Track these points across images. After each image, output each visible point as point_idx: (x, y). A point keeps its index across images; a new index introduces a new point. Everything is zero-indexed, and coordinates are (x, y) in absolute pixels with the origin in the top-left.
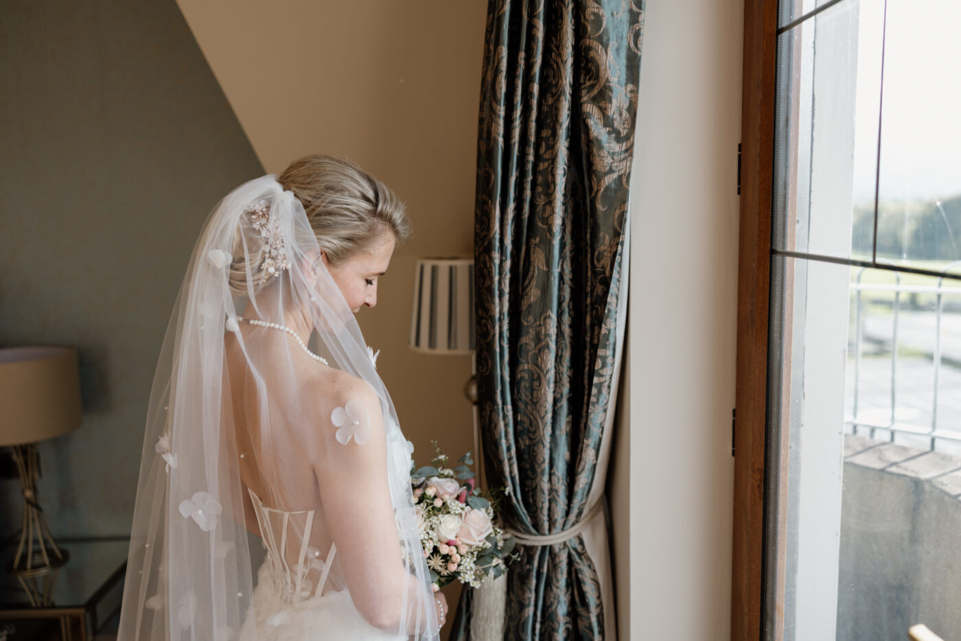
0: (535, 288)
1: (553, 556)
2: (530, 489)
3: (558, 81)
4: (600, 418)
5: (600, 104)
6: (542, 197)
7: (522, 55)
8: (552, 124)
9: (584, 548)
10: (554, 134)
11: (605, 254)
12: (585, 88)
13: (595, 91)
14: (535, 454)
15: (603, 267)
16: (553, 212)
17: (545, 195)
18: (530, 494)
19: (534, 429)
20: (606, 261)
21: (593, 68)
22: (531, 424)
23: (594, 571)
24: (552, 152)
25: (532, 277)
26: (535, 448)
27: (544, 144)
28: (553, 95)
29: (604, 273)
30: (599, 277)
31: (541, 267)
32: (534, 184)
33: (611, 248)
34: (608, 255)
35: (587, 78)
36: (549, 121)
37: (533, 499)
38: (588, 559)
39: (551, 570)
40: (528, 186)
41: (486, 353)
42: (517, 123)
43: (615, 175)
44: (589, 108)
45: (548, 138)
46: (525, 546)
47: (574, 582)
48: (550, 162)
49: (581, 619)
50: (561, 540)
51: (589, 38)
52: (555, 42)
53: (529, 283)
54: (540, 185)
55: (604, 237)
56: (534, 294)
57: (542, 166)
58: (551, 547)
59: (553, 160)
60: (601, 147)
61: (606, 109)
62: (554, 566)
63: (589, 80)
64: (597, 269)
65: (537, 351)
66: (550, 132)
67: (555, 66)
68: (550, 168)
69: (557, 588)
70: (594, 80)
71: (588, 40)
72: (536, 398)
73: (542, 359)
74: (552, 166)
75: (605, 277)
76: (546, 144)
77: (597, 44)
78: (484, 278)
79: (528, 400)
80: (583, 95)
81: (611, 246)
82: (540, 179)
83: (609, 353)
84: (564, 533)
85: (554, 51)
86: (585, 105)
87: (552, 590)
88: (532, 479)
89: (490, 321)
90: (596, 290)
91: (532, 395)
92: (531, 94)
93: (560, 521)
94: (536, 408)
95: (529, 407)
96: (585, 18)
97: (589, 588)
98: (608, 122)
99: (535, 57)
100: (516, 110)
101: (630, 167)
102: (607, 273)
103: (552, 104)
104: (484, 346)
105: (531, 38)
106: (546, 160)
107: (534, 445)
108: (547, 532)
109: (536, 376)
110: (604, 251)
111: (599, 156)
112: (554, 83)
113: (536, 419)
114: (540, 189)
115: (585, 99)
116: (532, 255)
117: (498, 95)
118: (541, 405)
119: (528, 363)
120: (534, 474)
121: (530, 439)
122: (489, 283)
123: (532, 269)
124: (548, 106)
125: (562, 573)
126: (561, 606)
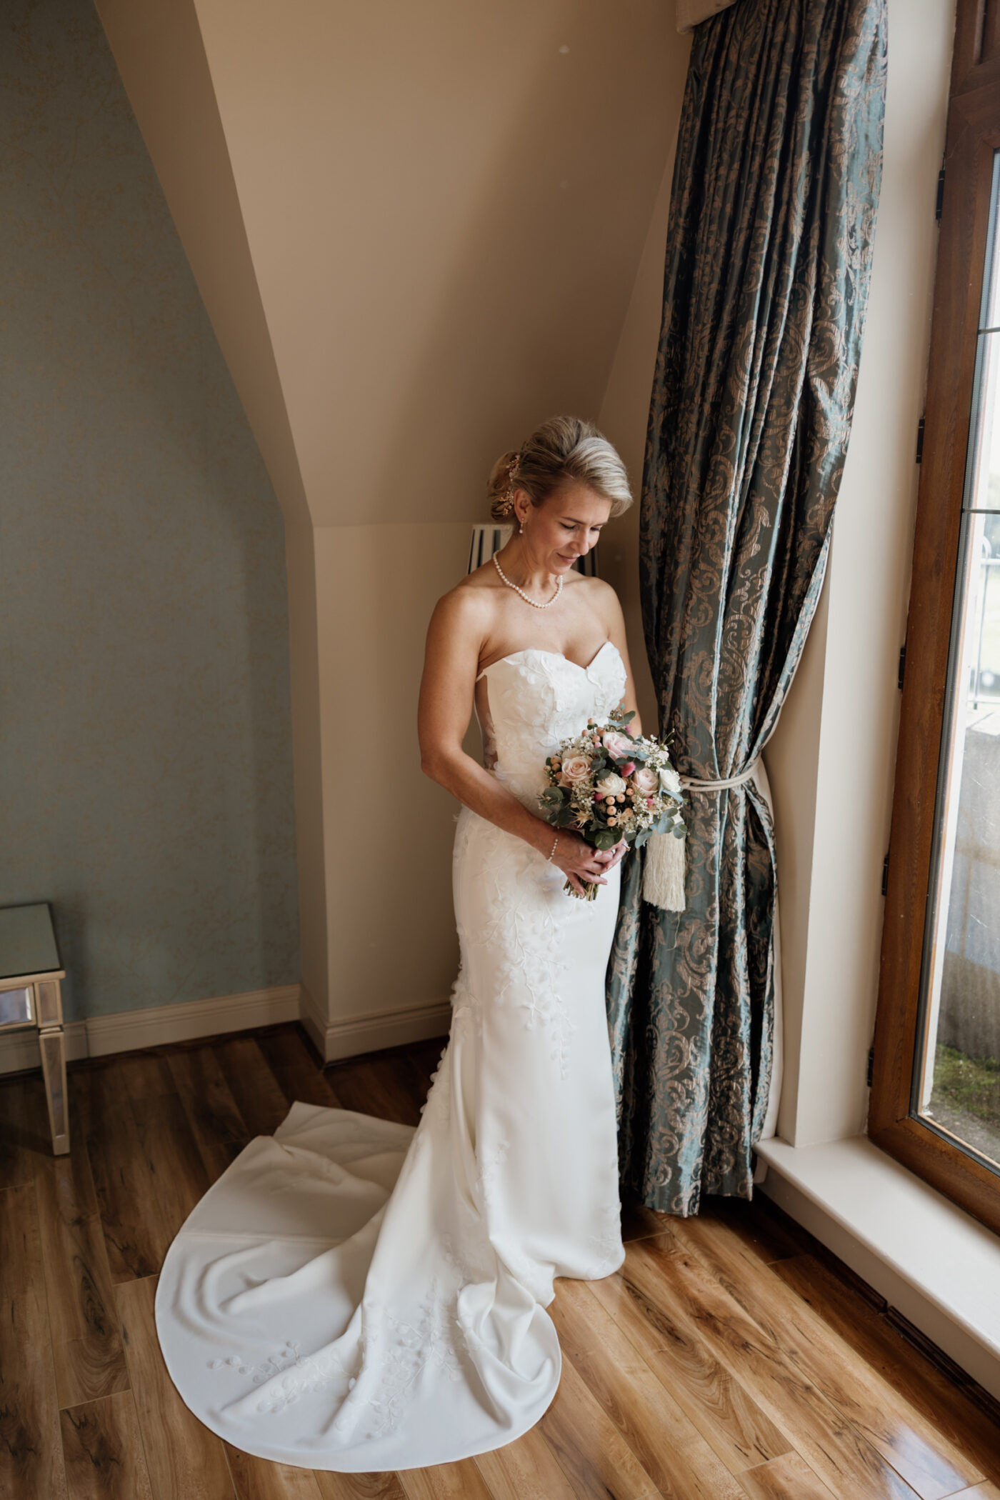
0: (758, 542)
1: (733, 798)
2: (722, 734)
3: (796, 357)
4: (792, 659)
5: (828, 379)
6: (770, 460)
7: (765, 329)
8: (785, 394)
9: (755, 789)
10: (789, 404)
11: (819, 512)
12: (813, 364)
13: (825, 368)
14: (734, 700)
15: (816, 524)
16: (783, 474)
17: (773, 458)
18: (721, 740)
19: (737, 675)
20: (820, 519)
21: (827, 347)
22: (734, 672)
23: (768, 808)
24: (785, 420)
25: (755, 533)
26: (736, 694)
27: (775, 411)
28: (789, 368)
29: (817, 529)
30: (809, 534)
31: (764, 524)
32: (761, 448)
33: (825, 507)
34: (822, 514)
35: (817, 354)
36: (782, 391)
37: (724, 744)
38: (762, 798)
39: (731, 812)
40: (756, 450)
41: (707, 605)
42: (755, 391)
43: (837, 443)
44: (817, 382)
45: (781, 406)
46: (703, 793)
47: (753, 819)
48: (782, 428)
49: (752, 854)
50: (740, 783)
51: (828, 321)
52: (793, 321)
53: (751, 539)
54: (769, 449)
55: (820, 496)
56: (755, 548)
57: (770, 432)
58: (730, 790)
59: (786, 428)
60: (826, 419)
61: (833, 384)
62: (735, 807)
63: (820, 356)
64: (808, 526)
65: (750, 602)
66: (783, 401)
67: (793, 343)
68: (781, 434)
69: (737, 825)
70: (826, 357)
71: (826, 323)
72: (744, 646)
73: (755, 609)
74: (783, 432)
75: (818, 533)
76: (777, 411)
77: (835, 326)
78: (713, 534)
79: (734, 649)
80: (811, 369)
81: (825, 505)
82: (768, 443)
83: (813, 601)
84: (743, 776)
85: (792, 329)
86: (815, 379)
87: (733, 829)
88: (727, 725)
89: (717, 574)
90: (802, 544)
91: (739, 644)
92: (770, 366)
93: (741, 765)
94: (742, 656)
95: (734, 655)
96: (826, 302)
97: (765, 823)
98: (831, 392)
99: (779, 333)
100: (756, 378)
101: (849, 436)
102: (821, 529)
103: (787, 377)
104: (706, 599)
105: (774, 315)
106: (777, 427)
107: (734, 691)
108: (728, 776)
109: (746, 625)
110: (818, 510)
111: (826, 425)
112: (791, 357)
113: (741, 666)
114: (767, 452)
115: (813, 373)
116: (755, 513)
117: (747, 364)
118: (748, 652)
119: (740, 614)
120: (729, 720)
121: (730, 686)
122: (720, 538)
123: (755, 525)
124: (781, 377)
125: (742, 812)
126: (739, 841)
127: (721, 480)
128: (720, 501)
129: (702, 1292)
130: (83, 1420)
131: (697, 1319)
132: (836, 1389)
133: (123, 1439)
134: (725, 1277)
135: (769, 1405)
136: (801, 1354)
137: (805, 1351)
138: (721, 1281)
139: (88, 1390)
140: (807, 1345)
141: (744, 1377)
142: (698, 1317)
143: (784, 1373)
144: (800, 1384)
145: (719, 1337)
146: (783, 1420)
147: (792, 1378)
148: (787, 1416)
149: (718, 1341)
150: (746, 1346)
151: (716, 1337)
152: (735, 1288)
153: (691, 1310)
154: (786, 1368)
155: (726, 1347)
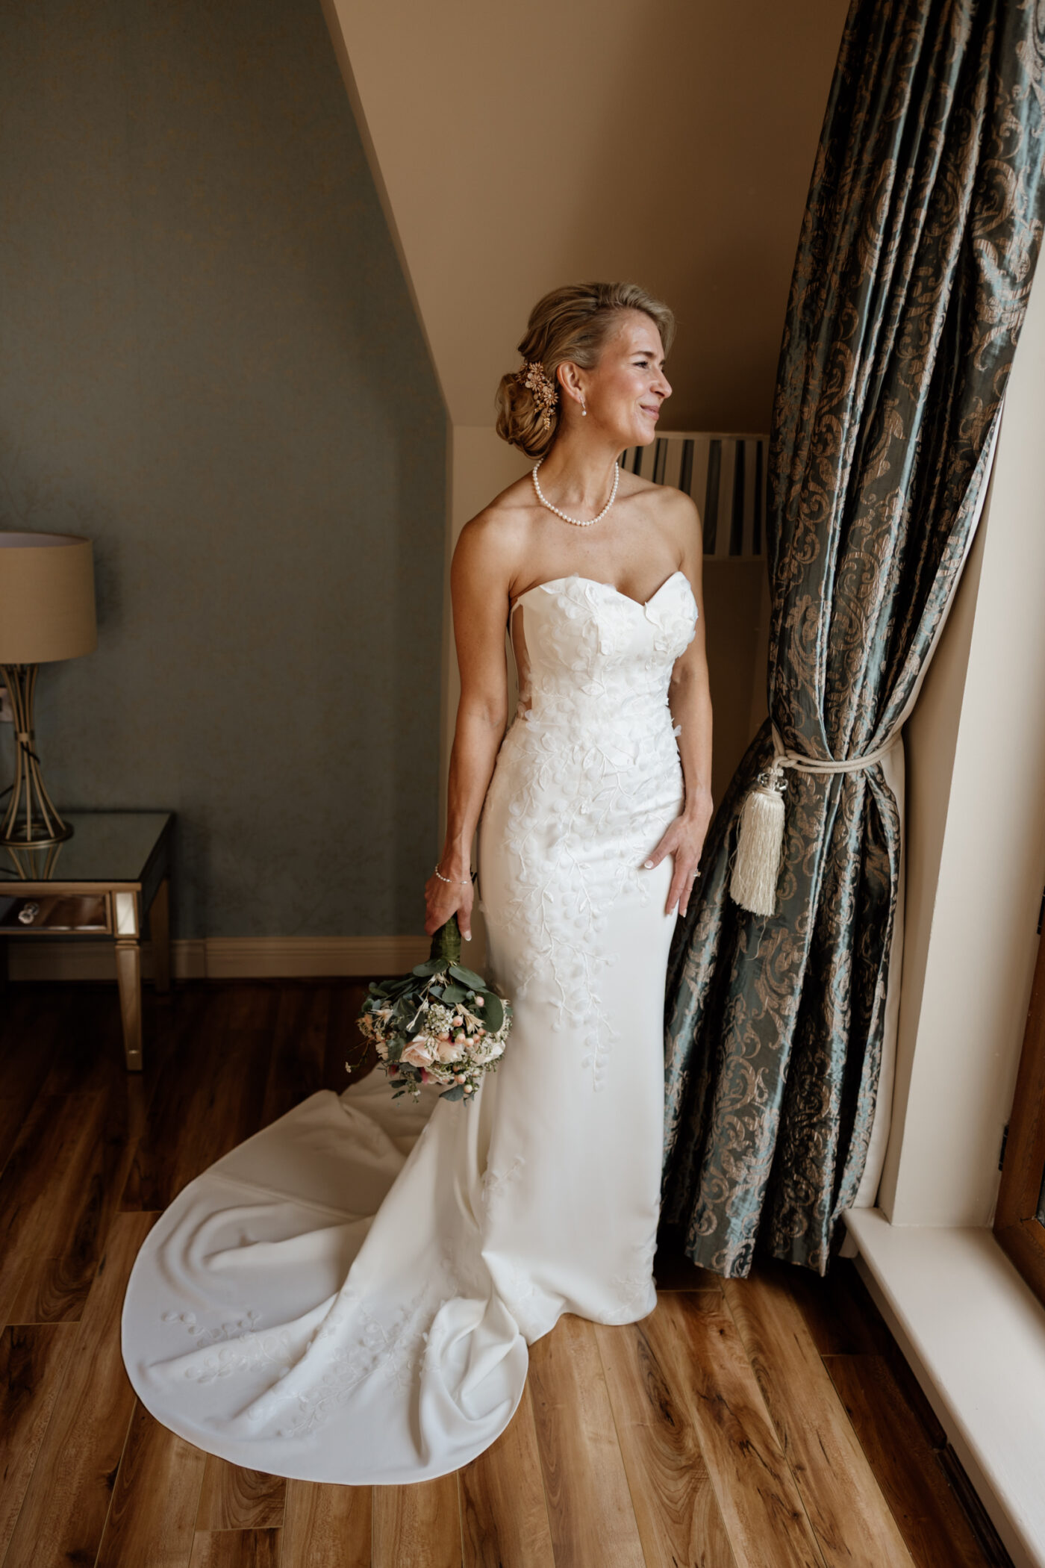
0: (886, 460)
1: (847, 786)
2: (835, 704)
3: (952, 209)
4: (932, 618)
5: (997, 241)
6: (910, 349)
7: (911, 172)
8: (935, 261)
9: (883, 778)
10: (938, 274)
11: (975, 423)
12: (980, 220)
13: (994, 225)
14: (849, 661)
15: (970, 439)
16: (923, 369)
17: (913, 348)
18: (833, 711)
19: (854, 630)
20: (976, 432)
21: (997, 196)
22: (851, 626)
23: (895, 803)
24: (932, 296)
25: (884, 446)
26: (852, 655)
27: (920, 284)
28: (942, 225)
29: (971, 445)
30: (961, 451)
31: (897, 435)
32: (900, 333)
33: (984, 416)
34: (979, 424)
35: (985, 207)
36: (931, 257)
37: (836, 716)
38: (888, 789)
39: (844, 801)
40: (892, 336)
41: (814, 537)
42: (893, 257)
43: (1003, 329)
44: (984, 246)
45: (927, 278)
46: (812, 775)
47: (871, 815)
48: (927, 307)
49: (870, 859)
50: (859, 767)
51: (999, 160)
52: (952, 160)
53: (878, 453)
54: (909, 335)
55: (977, 402)
56: (881, 466)
57: (913, 312)
58: (845, 774)
59: (932, 306)
60: (990, 294)
61: (1004, 247)
62: (851, 797)
63: (988, 209)
64: (961, 441)
65: (874, 537)
66: (931, 270)
67: (950, 190)
68: (925, 315)
69: (850, 820)
70: (996, 210)
71: (996, 162)
72: (864, 593)
73: (880, 546)
74: (928, 312)
75: (972, 450)
76: (923, 284)
77: (1008, 167)
78: (826, 445)
79: (852, 596)
80: (976, 227)
81: (984, 414)
82: (910, 327)
83: (961, 541)
84: (864, 759)
85: (951, 172)
86: (979, 241)
87: (844, 823)
88: (840, 692)
89: (826, 498)
90: (953, 466)
91: (859, 589)
92: (916, 222)
93: (862, 744)
94: (862, 606)
95: (852, 605)
96: (998, 134)
97: (887, 822)
98: (1001, 261)
99: (929, 176)
100: (894, 239)
101: (1023, 320)
102: (975, 446)
103: (940, 236)
104: (813, 528)
105: (926, 152)
106: (921, 305)
107: (851, 650)
108: (844, 758)
109: (868, 566)
110: (975, 419)
111: (989, 304)
112: (945, 210)
113: (859, 620)
114: (907, 340)
115: (978, 233)
116: (886, 420)
117: (878, 219)
118: (868, 602)
119: (861, 551)
120: (843, 686)
121: (846, 643)
122: (833, 450)
123: (884, 436)
124: (931, 237)
125: (858, 804)
126: (852, 842)
127: (839, 374)
128: (835, 402)
129: (724, 1369)
130: (22, 1340)
131: (702, 1400)
132: (831, 1526)
133: (47, 1370)
134: (761, 1359)
135: (738, 1522)
136: (809, 1472)
137: (816, 1472)
138: (754, 1362)
139: (41, 1313)
140: (821, 1462)
141: (723, 1481)
142: (704, 1397)
143: (775, 1488)
144: (788, 1507)
145: (717, 1426)
146: (745, 1544)
147: (782, 1497)
148: (753, 1541)
149: (712, 1428)
150: (744, 1444)
151: (715, 1426)
152: (767, 1374)
153: (699, 1386)
154: (782, 1484)
155: (721, 1440)
